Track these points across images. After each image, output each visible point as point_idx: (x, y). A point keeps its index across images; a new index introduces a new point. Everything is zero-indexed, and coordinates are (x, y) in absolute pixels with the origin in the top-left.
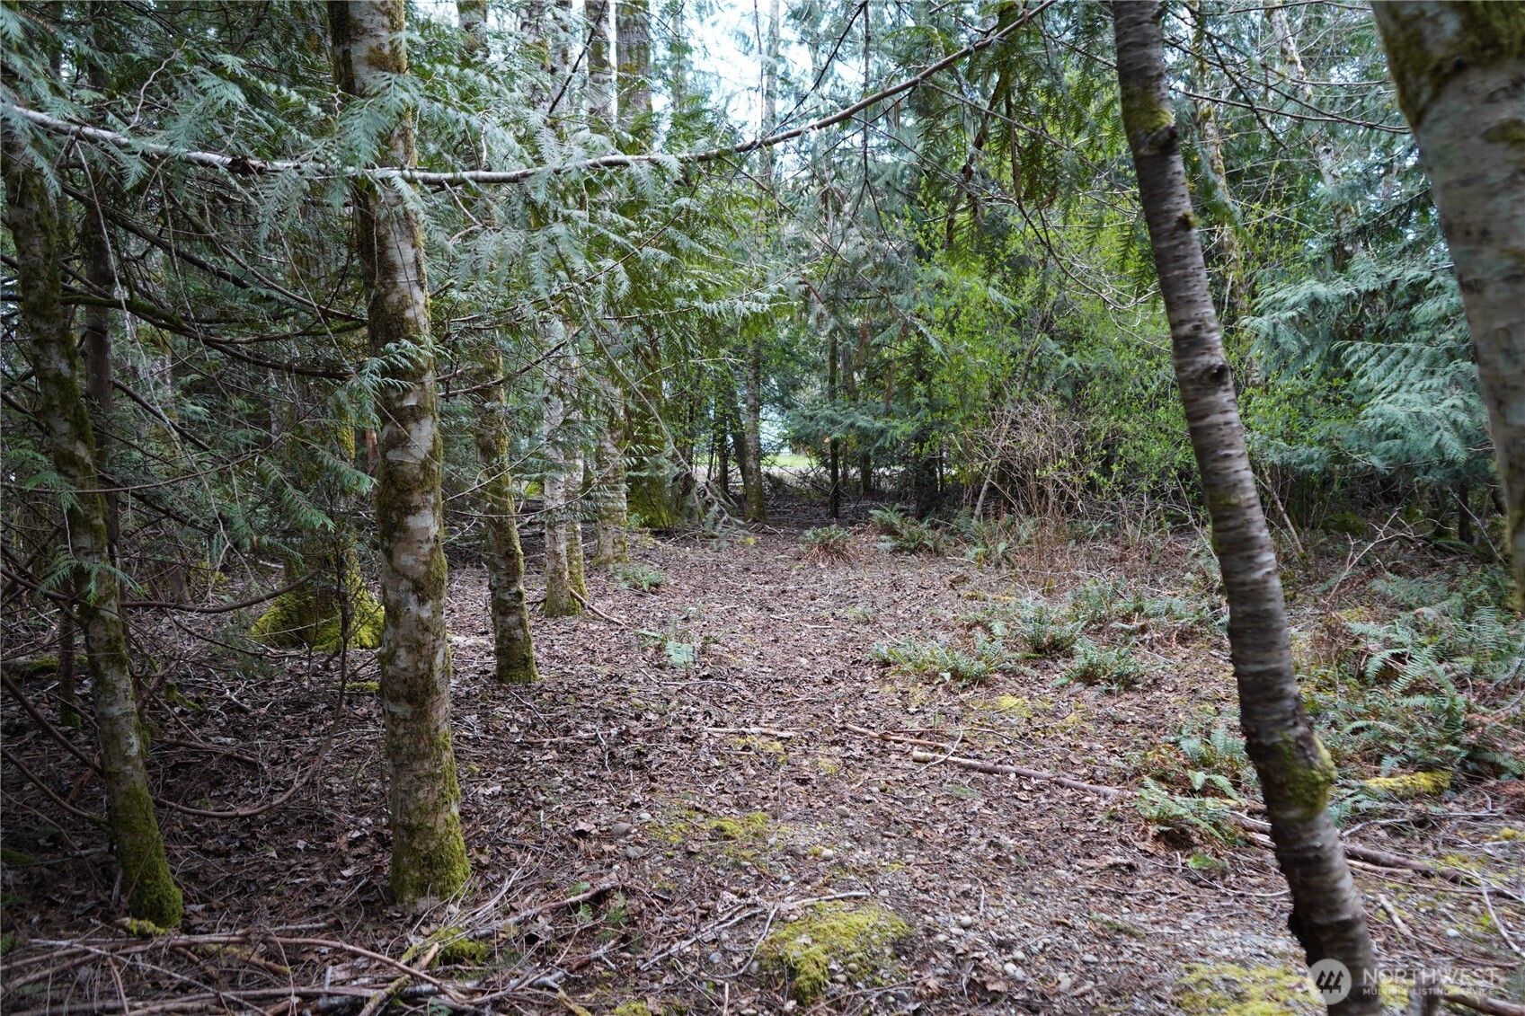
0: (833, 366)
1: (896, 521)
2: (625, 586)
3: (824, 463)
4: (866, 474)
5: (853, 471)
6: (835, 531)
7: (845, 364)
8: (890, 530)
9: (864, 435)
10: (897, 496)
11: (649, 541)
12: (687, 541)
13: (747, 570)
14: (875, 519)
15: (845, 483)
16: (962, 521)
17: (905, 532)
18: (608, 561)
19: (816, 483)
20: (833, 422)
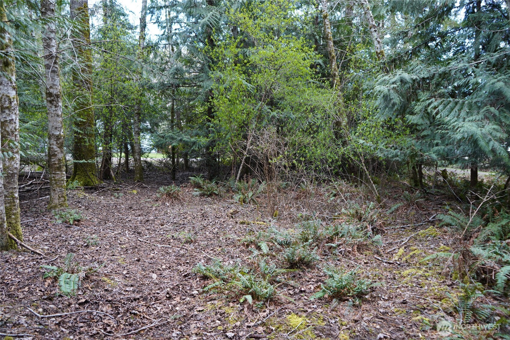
0: (173, 116)
1: (201, 182)
2: (60, 222)
3: (169, 157)
4: (187, 161)
5: (181, 160)
6: (173, 188)
7: (178, 117)
8: (198, 186)
9: (186, 144)
10: (199, 170)
11: (82, 194)
12: (104, 193)
13: (131, 208)
14: (191, 181)
15: (178, 165)
16: (231, 182)
17: (205, 187)
18: (55, 207)
19: (166, 164)
20: (173, 138)
